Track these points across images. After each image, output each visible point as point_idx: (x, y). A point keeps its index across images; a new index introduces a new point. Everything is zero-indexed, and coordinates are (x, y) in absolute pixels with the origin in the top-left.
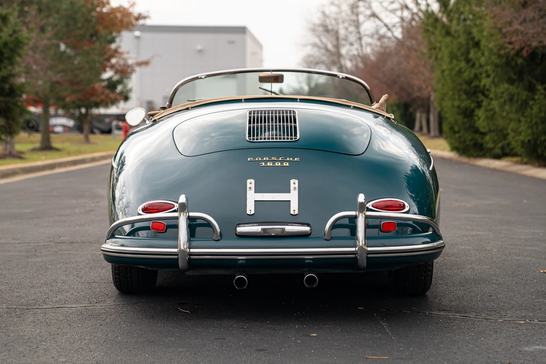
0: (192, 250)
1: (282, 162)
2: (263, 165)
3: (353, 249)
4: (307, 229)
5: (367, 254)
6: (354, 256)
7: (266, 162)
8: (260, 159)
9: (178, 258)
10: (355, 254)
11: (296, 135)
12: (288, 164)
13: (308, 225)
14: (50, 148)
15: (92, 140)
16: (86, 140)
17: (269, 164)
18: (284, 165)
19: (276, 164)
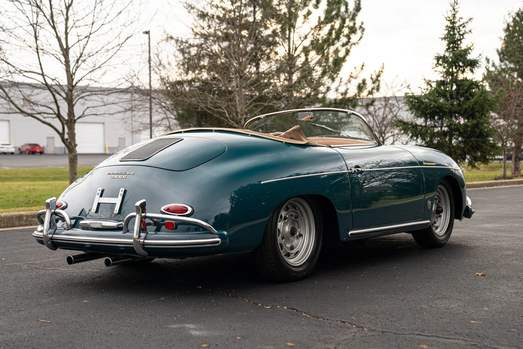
2: (113, 177)
7: (115, 175)
8: (113, 173)
17: (116, 177)
18: (124, 177)
19: (120, 177)
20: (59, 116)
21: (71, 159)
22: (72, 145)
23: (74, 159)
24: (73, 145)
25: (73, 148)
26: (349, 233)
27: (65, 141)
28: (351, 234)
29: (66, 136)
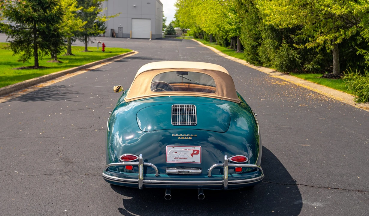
0: (145, 181)
1: (188, 137)
2: (180, 138)
3: (222, 181)
4: (200, 171)
5: (228, 184)
6: (222, 185)
7: (181, 137)
8: (178, 135)
9: (138, 184)
10: (222, 184)
11: (195, 122)
12: (191, 138)
13: (200, 169)
14: (71, 54)
15: (88, 49)
16: (86, 50)
17: (182, 138)
18: (190, 138)
19: (186, 138)
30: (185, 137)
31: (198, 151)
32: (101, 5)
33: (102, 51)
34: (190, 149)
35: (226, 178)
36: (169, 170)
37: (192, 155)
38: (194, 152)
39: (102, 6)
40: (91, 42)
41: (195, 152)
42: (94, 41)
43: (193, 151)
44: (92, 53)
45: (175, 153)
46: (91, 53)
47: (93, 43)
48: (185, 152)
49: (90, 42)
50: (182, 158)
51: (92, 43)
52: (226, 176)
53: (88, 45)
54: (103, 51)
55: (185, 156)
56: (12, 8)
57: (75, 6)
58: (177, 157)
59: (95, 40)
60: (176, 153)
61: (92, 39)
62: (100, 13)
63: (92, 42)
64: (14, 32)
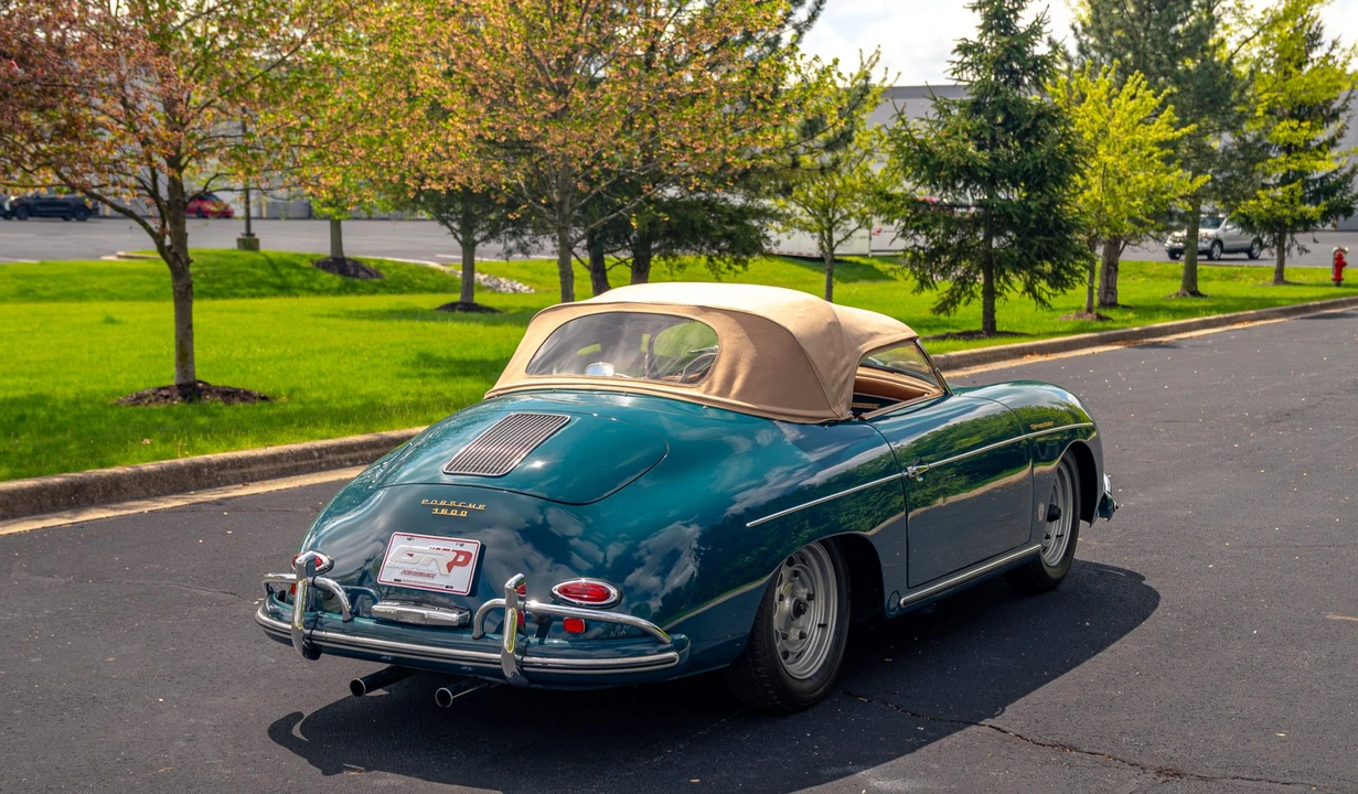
2: (436, 512)
4: (455, 617)
7: (441, 507)
8: (436, 503)
12: (466, 513)
13: (459, 609)
14: (1196, 294)
15: (1287, 277)
16: (1280, 278)
17: (444, 512)
18: (464, 514)
19: (454, 513)
20: (154, 194)
21: (180, 293)
22: (180, 260)
23: (186, 293)
24: (183, 260)
25: (183, 268)
26: (902, 602)
27: (166, 251)
28: (905, 603)
29: (168, 241)
30: (450, 509)
31: (468, 555)
32: (1348, 113)
33: (1333, 283)
34: (447, 546)
35: (506, 645)
36: (383, 607)
37: (450, 566)
38: (456, 558)
39: (1349, 117)
40: (1299, 249)
41: (461, 558)
42: (1309, 246)
43: (455, 554)
44: (1299, 288)
45: (409, 558)
46: (1293, 288)
47: (1307, 251)
48: (434, 557)
49: (1294, 250)
50: (421, 574)
51: (1301, 254)
52: (508, 639)
53: (1287, 260)
54: (1338, 280)
55: (432, 568)
56: (914, 141)
57: (1171, 124)
58: (408, 567)
59: (1315, 241)
60: (411, 555)
61: (1302, 238)
62: (1338, 145)
63: (1303, 250)
64: (918, 216)
